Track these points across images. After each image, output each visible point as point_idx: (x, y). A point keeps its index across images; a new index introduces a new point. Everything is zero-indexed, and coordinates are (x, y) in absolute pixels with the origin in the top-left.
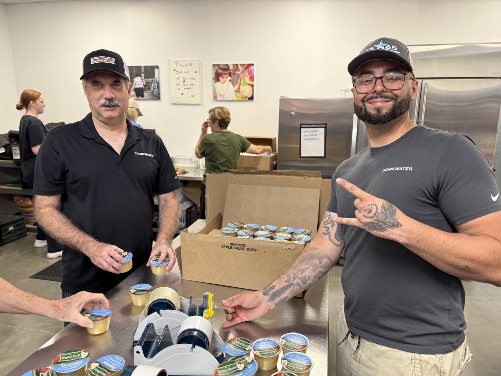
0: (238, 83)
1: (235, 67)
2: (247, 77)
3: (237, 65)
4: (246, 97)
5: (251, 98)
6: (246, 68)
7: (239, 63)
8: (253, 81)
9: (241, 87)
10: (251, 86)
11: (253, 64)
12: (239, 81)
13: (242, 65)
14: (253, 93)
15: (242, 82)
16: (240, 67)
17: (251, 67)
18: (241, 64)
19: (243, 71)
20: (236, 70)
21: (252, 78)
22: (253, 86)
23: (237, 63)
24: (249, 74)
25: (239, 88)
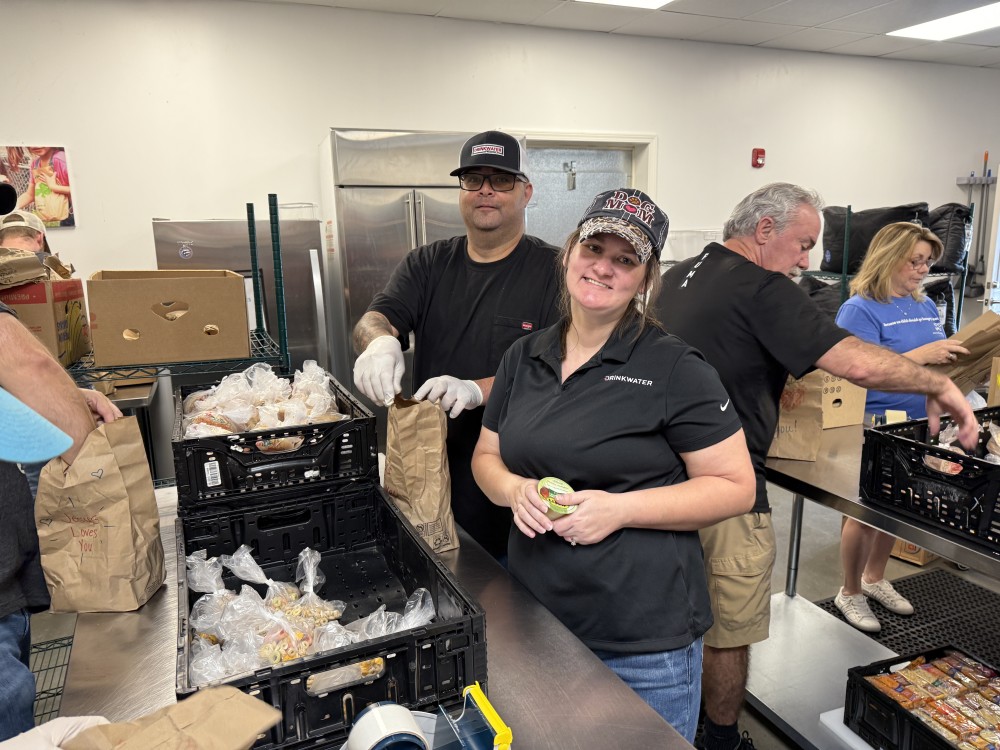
0: (29, 189)
1: (15, 153)
2: (50, 176)
3: (19, 150)
4: (54, 220)
5: (69, 222)
6: (45, 157)
7: (24, 145)
8: (67, 184)
9: (38, 198)
10: (62, 197)
11: (62, 149)
12: (30, 185)
13: (33, 150)
14: (71, 211)
15: (37, 187)
16: (27, 154)
17: (59, 155)
18: (29, 148)
19: (36, 163)
20: (18, 161)
21: (63, 179)
22: (68, 195)
23: (19, 146)
24: (54, 169)
25: (33, 200)
